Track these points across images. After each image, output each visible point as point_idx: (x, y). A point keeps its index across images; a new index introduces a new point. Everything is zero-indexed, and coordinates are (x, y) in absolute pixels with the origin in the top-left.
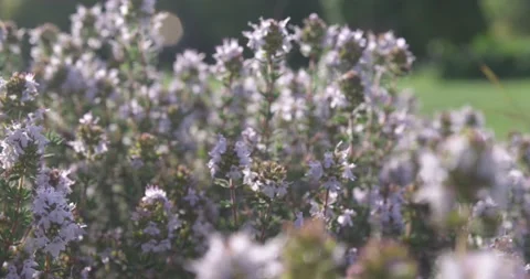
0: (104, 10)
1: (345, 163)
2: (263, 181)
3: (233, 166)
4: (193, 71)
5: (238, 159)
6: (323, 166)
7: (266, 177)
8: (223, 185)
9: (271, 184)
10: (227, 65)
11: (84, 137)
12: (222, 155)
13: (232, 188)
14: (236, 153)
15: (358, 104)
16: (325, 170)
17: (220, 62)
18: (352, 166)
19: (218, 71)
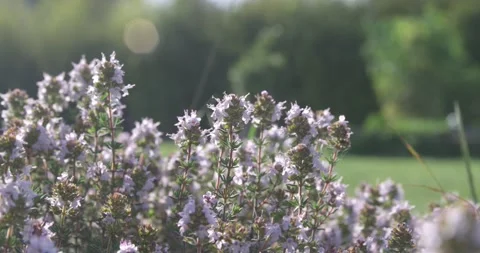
0: (67, 78)
1: (301, 226)
2: (227, 240)
3: (201, 226)
4: (150, 137)
5: (206, 219)
6: (281, 227)
7: (231, 236)
8: (190, 243)
9: (236, 244)
10: (187, 133)
11: (61, 193)
12: (191, 215)
13: (199, 245)
14: (203, 214)
15: (307, 174)
16: (283, 231)
17: (181, 131)
18: (307, 229)
19: (178, 139)
